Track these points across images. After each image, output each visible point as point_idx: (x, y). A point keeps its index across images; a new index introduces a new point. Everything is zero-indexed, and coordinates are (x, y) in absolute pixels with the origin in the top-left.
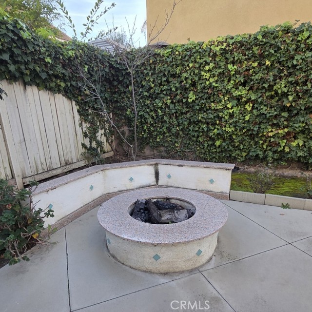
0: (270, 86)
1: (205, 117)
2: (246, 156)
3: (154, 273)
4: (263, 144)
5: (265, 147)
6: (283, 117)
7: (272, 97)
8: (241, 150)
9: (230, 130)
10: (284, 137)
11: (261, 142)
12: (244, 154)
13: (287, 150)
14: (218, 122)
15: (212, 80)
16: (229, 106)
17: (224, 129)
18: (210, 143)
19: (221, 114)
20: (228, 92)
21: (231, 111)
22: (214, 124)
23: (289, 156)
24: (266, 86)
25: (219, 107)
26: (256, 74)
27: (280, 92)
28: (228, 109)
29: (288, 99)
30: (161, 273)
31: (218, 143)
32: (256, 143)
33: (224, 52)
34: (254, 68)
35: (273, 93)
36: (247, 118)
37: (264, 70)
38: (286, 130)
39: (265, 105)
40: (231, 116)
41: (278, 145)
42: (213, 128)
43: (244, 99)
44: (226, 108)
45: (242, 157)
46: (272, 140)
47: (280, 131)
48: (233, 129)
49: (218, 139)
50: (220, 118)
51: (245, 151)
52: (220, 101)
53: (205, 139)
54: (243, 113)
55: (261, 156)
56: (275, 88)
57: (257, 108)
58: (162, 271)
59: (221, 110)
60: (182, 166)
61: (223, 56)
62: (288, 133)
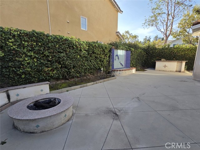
0: (42, 52)
1: (13, 64)
2: (38, 80)
3: (65, 123)
4: (44, 74)
5: (45, 75)
6: (49, 64)
7: (43, 57)
8: (35, 78)
9: (29, 70)
10: (50, 71)
11: (43, 73)
12: (37, 79)
13: (53, 75)
14: (22, 67)
15: (14, 47)
16: (26, 59)
17: (25, 69)
18: (18, 77)
19: (23, 63)
20: (24, 53)
21: (28, 61)
22: (20, 68)
23: (54, 77)
24: (41, 52)
25: (21, 60)
26: (36, 47)
27: (46, 55)
28: (26, 60)
29: (50, 58)
30: (67, 121)
31: (23, 76)
32: (41, 74)
33: (19, 36)
34: (34, 45)
35: (43, 55)
36: (36, 64)
37: (38, 46)
38: (51, 68)
39: (42, 60)
40: (29, 63)
41: (49, 74)
42: (19, 70)
43: (33, 57)
44: (24, 60)
45: (36, 80)
46: (47, 72)
47: (49, 69)
48: (31, 69)
49: (23, 74)
50: (23, 65)
51: (37, 78)
52: (21, 57)
53: (14, 75)
54: (34, 62)
55: (44, 79)
56: (44, 53)
57: (39, 61)
58: (67, 120)
59: (23, 61)
60: (25, 87)
61: (18, 37)
62: (52, 69)
